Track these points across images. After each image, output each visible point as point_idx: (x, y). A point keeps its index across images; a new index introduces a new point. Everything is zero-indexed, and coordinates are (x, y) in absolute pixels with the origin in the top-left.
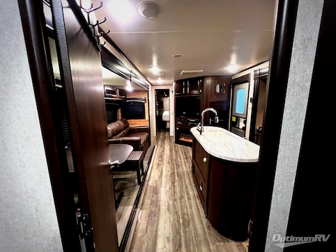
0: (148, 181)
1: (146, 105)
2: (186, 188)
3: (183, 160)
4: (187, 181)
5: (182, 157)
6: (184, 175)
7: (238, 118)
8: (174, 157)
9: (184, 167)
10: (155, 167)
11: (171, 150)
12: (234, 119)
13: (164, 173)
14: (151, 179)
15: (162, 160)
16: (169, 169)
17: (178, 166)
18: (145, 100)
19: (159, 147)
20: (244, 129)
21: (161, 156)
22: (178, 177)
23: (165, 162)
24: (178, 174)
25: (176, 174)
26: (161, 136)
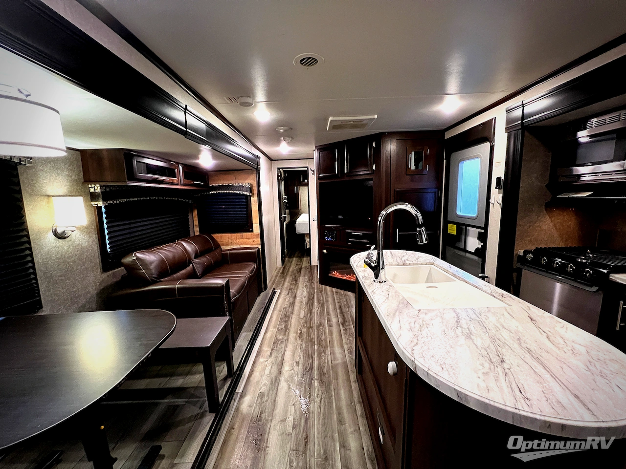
0: (242, 396)
1: (254, 200)
2: (341, 422)
3: (335, 330)
4: (343, 394)
5: (334, 320)
6: (336, 373)
7: (463, 228)
8: (316, 320)
9: (337, 350)
10: (266, 349)
11: (310, 300)
12: (452, 230)
13: (286, 368)
14: (251, 389)
15: (286, 329)
16: (299, 356)
17: (323, 347)
18: (251, 190)
19: (285, 292)
20: (481, 253)
21: (286, 318)
22: (321, 382)
23: (292, 335)
24: (321, 373)
25: (315, 373)
26: (293, 267)
